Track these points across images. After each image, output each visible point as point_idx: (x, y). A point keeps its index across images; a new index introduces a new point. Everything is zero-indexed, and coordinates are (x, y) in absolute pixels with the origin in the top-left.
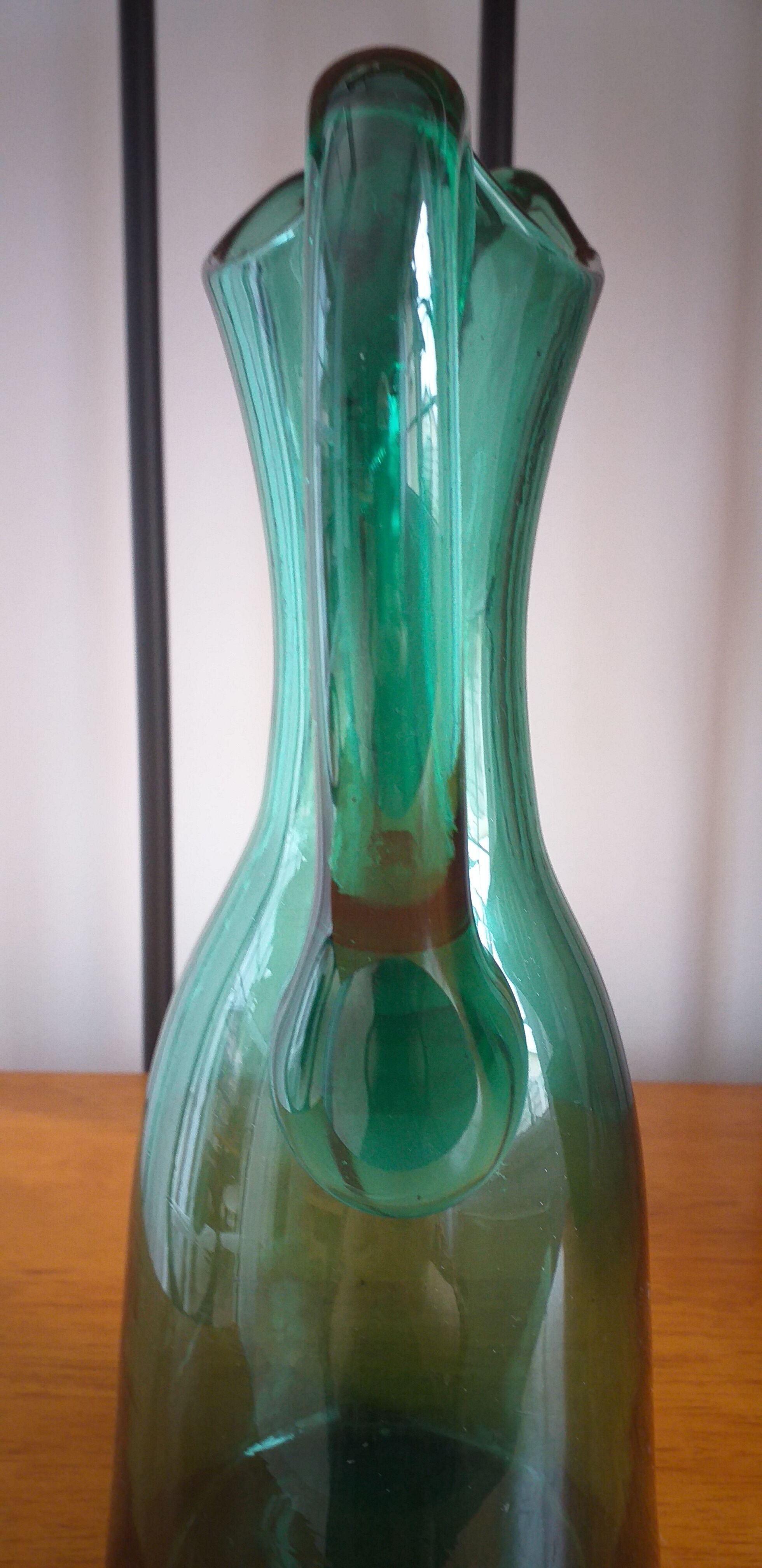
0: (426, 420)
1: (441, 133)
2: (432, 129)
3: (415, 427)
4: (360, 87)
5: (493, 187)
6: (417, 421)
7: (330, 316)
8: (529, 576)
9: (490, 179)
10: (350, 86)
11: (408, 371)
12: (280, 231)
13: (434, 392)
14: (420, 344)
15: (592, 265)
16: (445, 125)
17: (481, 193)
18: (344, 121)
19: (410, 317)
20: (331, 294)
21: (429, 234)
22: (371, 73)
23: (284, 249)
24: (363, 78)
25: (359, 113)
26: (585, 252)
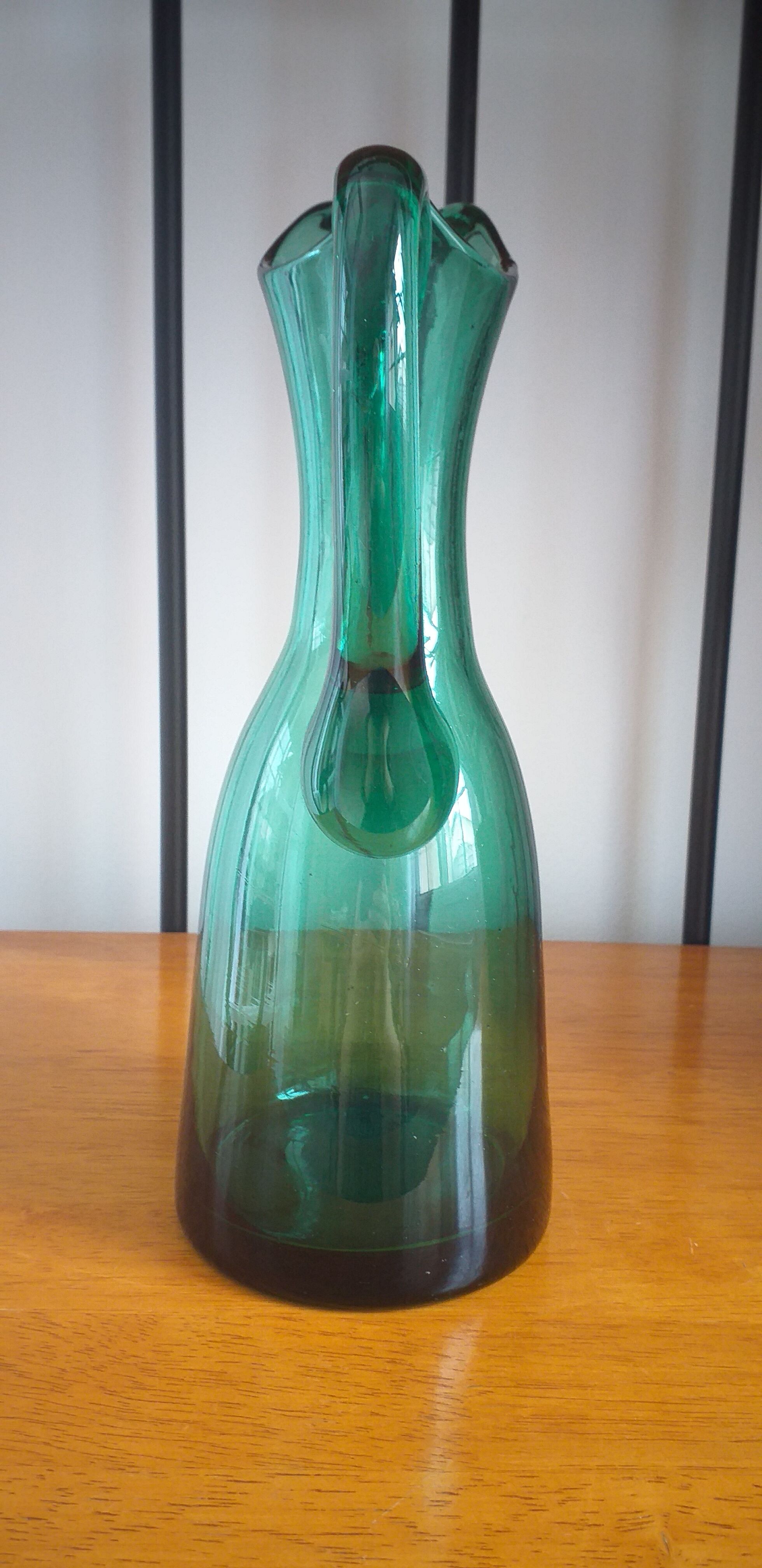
0: (400, 365)
1: (410, 196)
2: (405, 193)
3: (394, 368)
4: (365, 169)
5: (442, 221)
6: (395, 365)
7: (347, 300)
8: (468, 474)
9: (440, 217)
10: (360, 168)
11: (390, 334)
12: (311, 250)
13: (404, 350)
14: (397, 319)
15: (511, 269)
16: (411, 191)
17: (435, 228)
18: (356, 188)
19: (391, 301)
20: (348, 288)
21: (402, 254)
22: (371, 162)
23: (314, 259)
24: (367, 165)
25: (364, 184)
26: (507, 261)
